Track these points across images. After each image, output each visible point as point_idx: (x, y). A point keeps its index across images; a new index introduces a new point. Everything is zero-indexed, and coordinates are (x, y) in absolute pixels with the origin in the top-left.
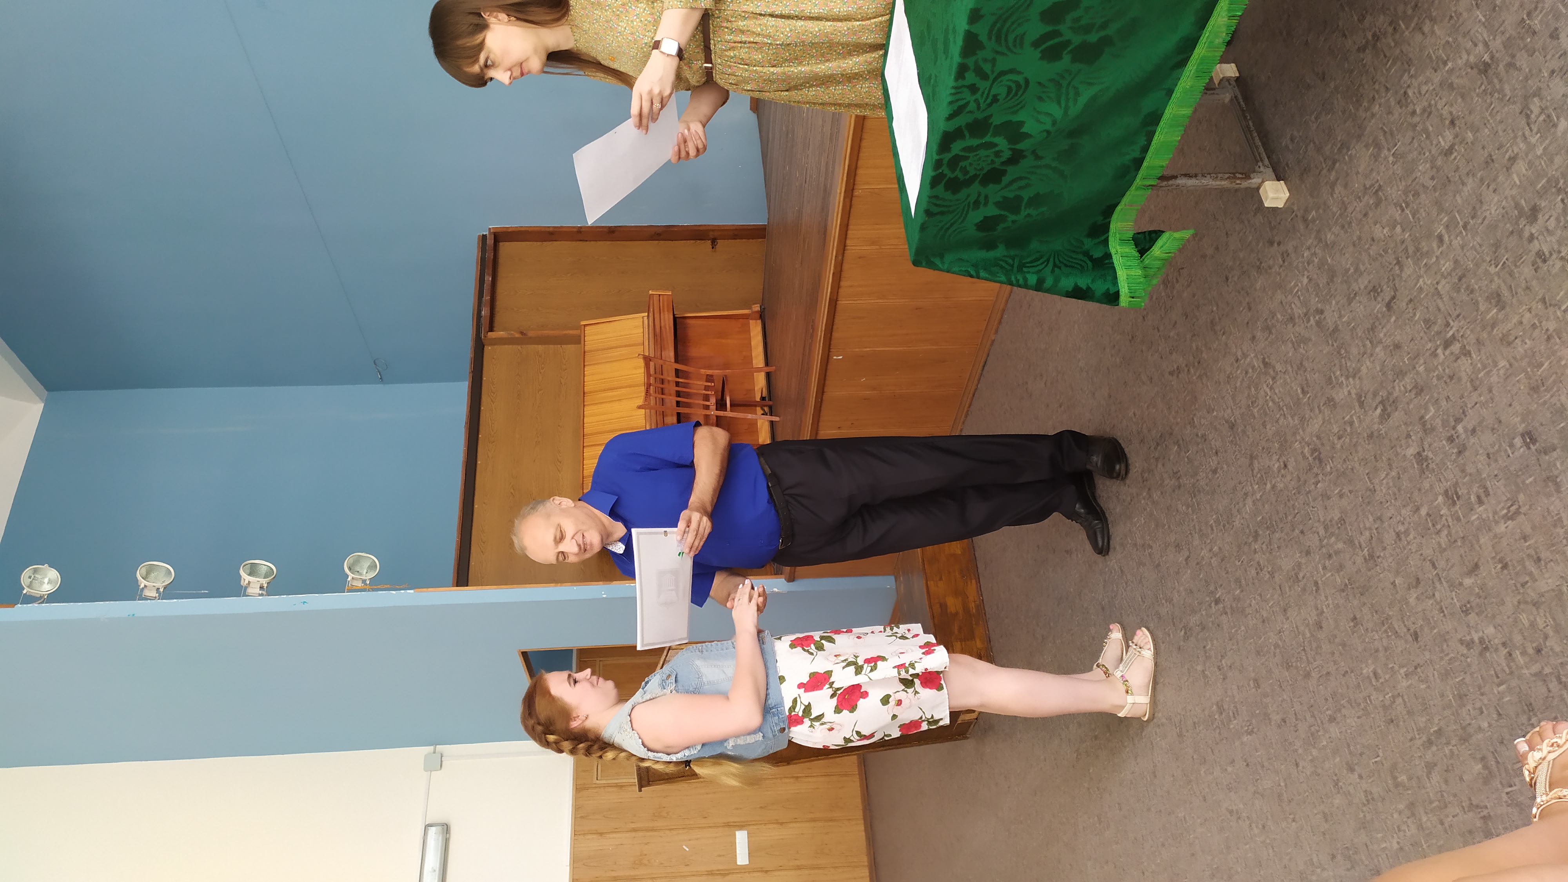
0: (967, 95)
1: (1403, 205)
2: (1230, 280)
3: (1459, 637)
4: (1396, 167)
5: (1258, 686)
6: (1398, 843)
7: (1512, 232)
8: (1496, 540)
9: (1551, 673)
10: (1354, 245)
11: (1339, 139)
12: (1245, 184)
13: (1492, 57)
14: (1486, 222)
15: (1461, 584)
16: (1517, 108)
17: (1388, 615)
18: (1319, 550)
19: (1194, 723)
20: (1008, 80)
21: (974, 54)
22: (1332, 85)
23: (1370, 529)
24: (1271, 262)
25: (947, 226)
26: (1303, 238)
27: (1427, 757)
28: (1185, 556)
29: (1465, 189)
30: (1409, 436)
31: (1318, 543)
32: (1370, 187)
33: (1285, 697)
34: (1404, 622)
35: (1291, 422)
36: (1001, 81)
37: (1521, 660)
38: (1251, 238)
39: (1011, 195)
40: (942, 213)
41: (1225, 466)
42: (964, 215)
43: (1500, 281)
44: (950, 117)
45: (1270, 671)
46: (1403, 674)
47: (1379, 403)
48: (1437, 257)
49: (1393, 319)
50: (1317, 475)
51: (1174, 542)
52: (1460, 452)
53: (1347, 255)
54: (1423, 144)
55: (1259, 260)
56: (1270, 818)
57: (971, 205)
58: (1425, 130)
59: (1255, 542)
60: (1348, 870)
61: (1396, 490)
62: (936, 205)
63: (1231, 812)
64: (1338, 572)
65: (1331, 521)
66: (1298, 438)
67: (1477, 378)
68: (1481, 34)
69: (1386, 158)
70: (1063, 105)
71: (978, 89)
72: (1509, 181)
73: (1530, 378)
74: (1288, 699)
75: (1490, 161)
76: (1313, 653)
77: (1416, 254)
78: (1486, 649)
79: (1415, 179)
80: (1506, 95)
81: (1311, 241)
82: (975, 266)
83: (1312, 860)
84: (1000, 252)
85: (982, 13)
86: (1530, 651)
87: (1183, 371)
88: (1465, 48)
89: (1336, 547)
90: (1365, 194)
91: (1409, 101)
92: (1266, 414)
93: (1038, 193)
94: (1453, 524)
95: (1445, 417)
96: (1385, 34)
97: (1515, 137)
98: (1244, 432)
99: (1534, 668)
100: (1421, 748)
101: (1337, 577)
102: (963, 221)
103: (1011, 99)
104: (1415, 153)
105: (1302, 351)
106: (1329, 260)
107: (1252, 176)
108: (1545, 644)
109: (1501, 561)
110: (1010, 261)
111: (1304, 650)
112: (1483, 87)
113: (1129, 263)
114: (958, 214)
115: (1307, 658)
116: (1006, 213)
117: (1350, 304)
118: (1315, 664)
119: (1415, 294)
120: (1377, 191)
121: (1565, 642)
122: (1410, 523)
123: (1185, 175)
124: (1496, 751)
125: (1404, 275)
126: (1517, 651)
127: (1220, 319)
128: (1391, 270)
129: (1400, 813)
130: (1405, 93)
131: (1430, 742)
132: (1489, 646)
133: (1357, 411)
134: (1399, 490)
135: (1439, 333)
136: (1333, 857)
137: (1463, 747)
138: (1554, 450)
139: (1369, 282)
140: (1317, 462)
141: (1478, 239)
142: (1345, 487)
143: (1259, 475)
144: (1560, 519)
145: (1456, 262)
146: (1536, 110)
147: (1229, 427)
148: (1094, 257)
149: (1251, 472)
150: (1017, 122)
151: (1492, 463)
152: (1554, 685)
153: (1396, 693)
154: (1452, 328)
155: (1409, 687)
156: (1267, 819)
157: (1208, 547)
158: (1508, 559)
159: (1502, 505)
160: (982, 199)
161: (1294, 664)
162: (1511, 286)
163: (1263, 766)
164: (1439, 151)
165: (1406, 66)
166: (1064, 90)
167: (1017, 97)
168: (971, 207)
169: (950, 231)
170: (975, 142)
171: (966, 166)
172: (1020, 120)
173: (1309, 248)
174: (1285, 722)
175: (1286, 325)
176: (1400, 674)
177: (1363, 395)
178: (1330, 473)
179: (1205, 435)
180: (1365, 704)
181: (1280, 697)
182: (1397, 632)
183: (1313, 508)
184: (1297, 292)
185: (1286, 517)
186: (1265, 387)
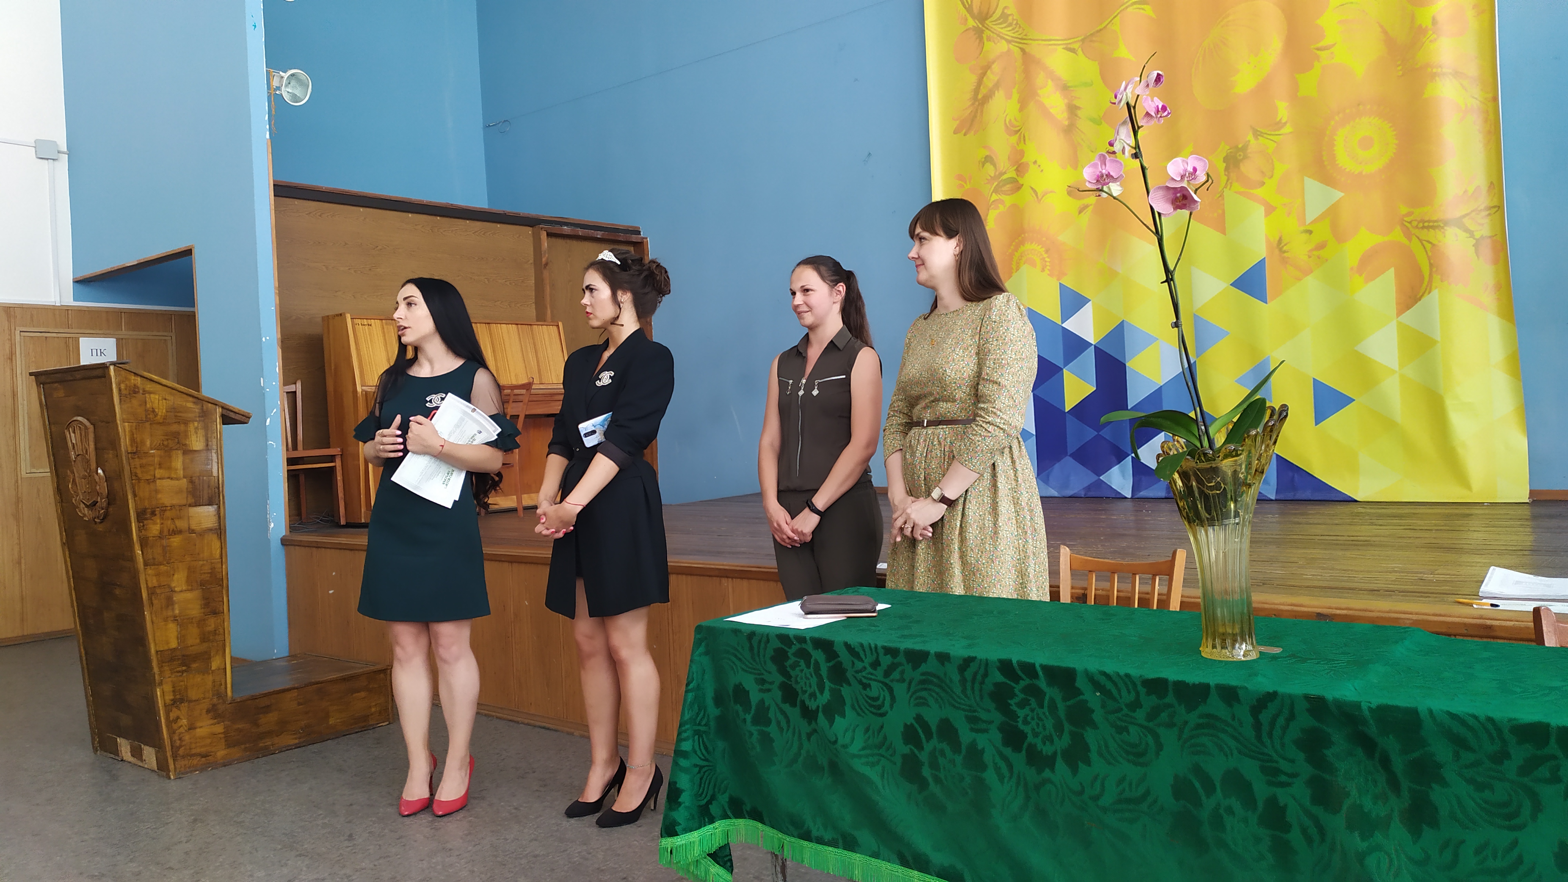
0: (869, 659)
20: (884, 696)
21: (908, 662)
25: (738, 655)
36: (884, 691)
39: (771, 715)
40: (751, 648)
42: (750, 670)
44: (847, 645)
57: (761, 676)
62: (760, 642)
70: (862, 753)
71: (875, 669)
82: (698, 687)
84: (713, 711)
85: (946, 663)
93: (773, 741)
102: (743, 669)
103: (867, 702)
110: (704, 722)
113: (705, 843)
114: (751, 664)
116: (753, 712)
148: (710, 806)
150: (844, 709)
160: (766, 686)
166: (876, 751)
167: (868, 707)
168: (758, 677)
169: (734, 659)
170: (824, 672)
171: (800, 666)
172: (846, 713)
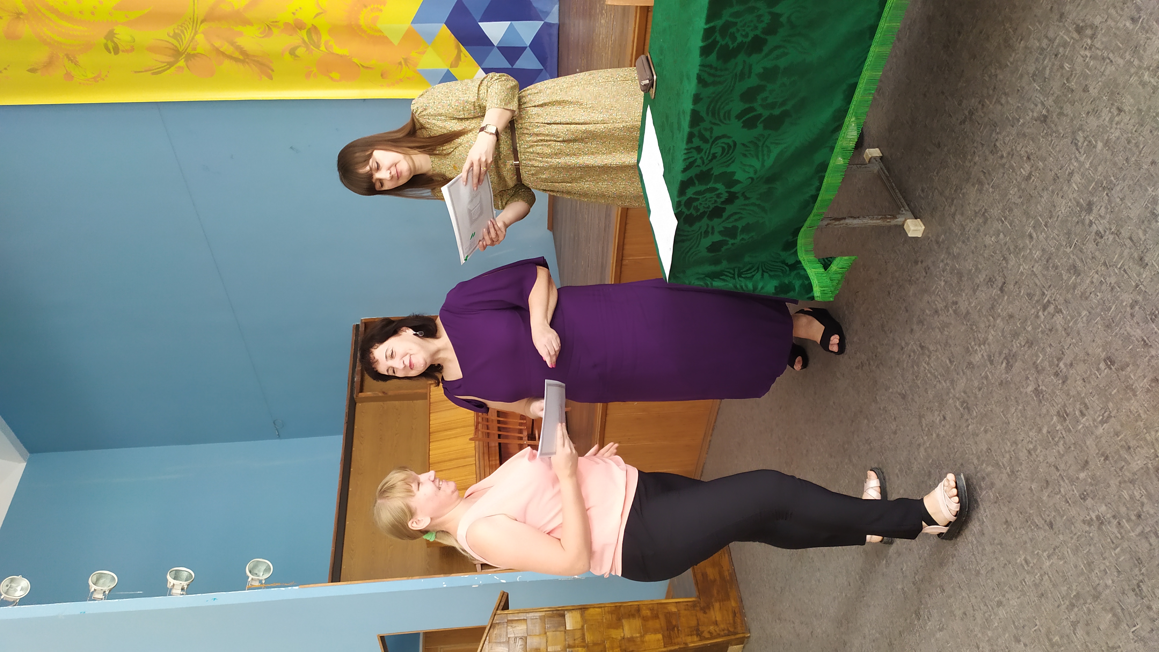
0: (695, 154)
1: (1003, 219)
2: (891, 293)
3: (1082, 518)
4: (994, 194)
7: (1078, 222)
8: (1097, 440)
9: (1151, 530)
10: (973, 253)
11: (954, 183)
12: (894, 222)
13: (1048, 111)
14: (1060, 219)
15: (1078, 478)
16: (1069, 140)
17: (1030, 514)
20: (722, 143)
21: (698, 125)
22: (946, 149)
23: (1009, 452)
24: (918, 276)
25: (686, 251)
26: (937, 254)
27: (1071, 617)
29: (1043, 200)
30: (1027, 378)
32: (979, 211)
33: (964, 595)
34: (1041, 516)
35: (945, 385)
36: (718, 143)
37: (1127, 526)
38: (902, 262)
39: (730, 226)
40: (683, 241)
41: (902, 427)
42: (698, 242)
43: (1075, 257)
44: (685, 170)
47: (1004, 358)
48: (1030, 249)
49: (1006, 297)
50: (967, 420)
52: (1064, 382)
53: (969, 260)
54: (1011, 176)
55: (909, 275)
57: (703, 234)
58: (1012, 167)
61: (1023, 419)
64: (991, 489)
65: (981, 452)
66: (951, 395)
67: (1069, 327)
68: (1040, 99)
69: (987, 190)
70: (760, 159)
71: (702, 150)
72: (1070, 190)
73: (1104, 320)
74: (966, 596)
75: (1056, 178)
77: (1015, 250)
78: (1102, 523)
79: (1008, 200)
80: (1060, 134)
81: (943, 256)
84: (725, 265)
85: (701, 97)
86: (1133, 518)
88: (1029, 109)
89: (987, 471)
90: (976, 216)
91: (998, 149)
92: (926, 383)
93: (748, 224)
94: (1067, 436)
95: (1050, 359)
96: (977, 109)
97: (1071, 159)
98: (913, 399)
99: (1137, 530)
100: (1067, 611)
101: (991, 494)
102: (698, 246)
103: (725, 156)
104: (1007, 182)
105: (946, 333)
106: (957, 266)
107: (897, 216)
108: (1143, 510)
109: (1103, 455)
110: (732, 272)
111: (973, 554)
112: (1045, 131)
114: (693, 241)
115: (976, 560)
116: (727, 239)
117: (975, 293)
118: (983, 564)
119: (1018, 277)
120: (984, 213)
121: (1156, 505)
122: (1036, 441)
123: (852, 217)
124: (1120, 601)
125: (1009, 267)
126: (1124, 520)
127: (887, 322)
128: (1000, 264)
130: (995, 145)
131: (1073, 605)
132: (1104, 520)
133: (989, 368)
134: (1026, 418)
135: (1037, 301)
137: (1097, 603)
138: (1128, 366)
139: (986, 276)
140: (966, 410)
141: (1056, 232)
142: (988, 425)
143: (927, 429)
144: (1139, 415)
145: (1043, 250)
146: (1081, 140)
147: (902, 398)
148: (789, 264)
149: (921, 428)
150: (729, 172)
151: (1087, 385)
152: (1153, 540)
153: (1043, 573)
154: (1046, 296)
155: (1051, 565)
158: (1108, 452)
159: (1098, 413)
160: (710, 229)
161: (967, 567)
162: (1082, 259)
164: (1022, 178)
165: (993, 127)
166: (760, 149)
167: (729, 155)
169: (689, 253)
170: (703, 188)
171: (697, 205)
172: (732, 170)
173: (942, 261)
174: (966, 614)
175: (933, 317)
176: (1044, 557)
177: (992, 355)
178: (976, 417)
179: (886, 407)
180: (1022, 586)
181: (960, 595)
182: (1037, 525)
183: (967, 445)
184: (938, 293)
185: (949, 456)
186: (924, 364)
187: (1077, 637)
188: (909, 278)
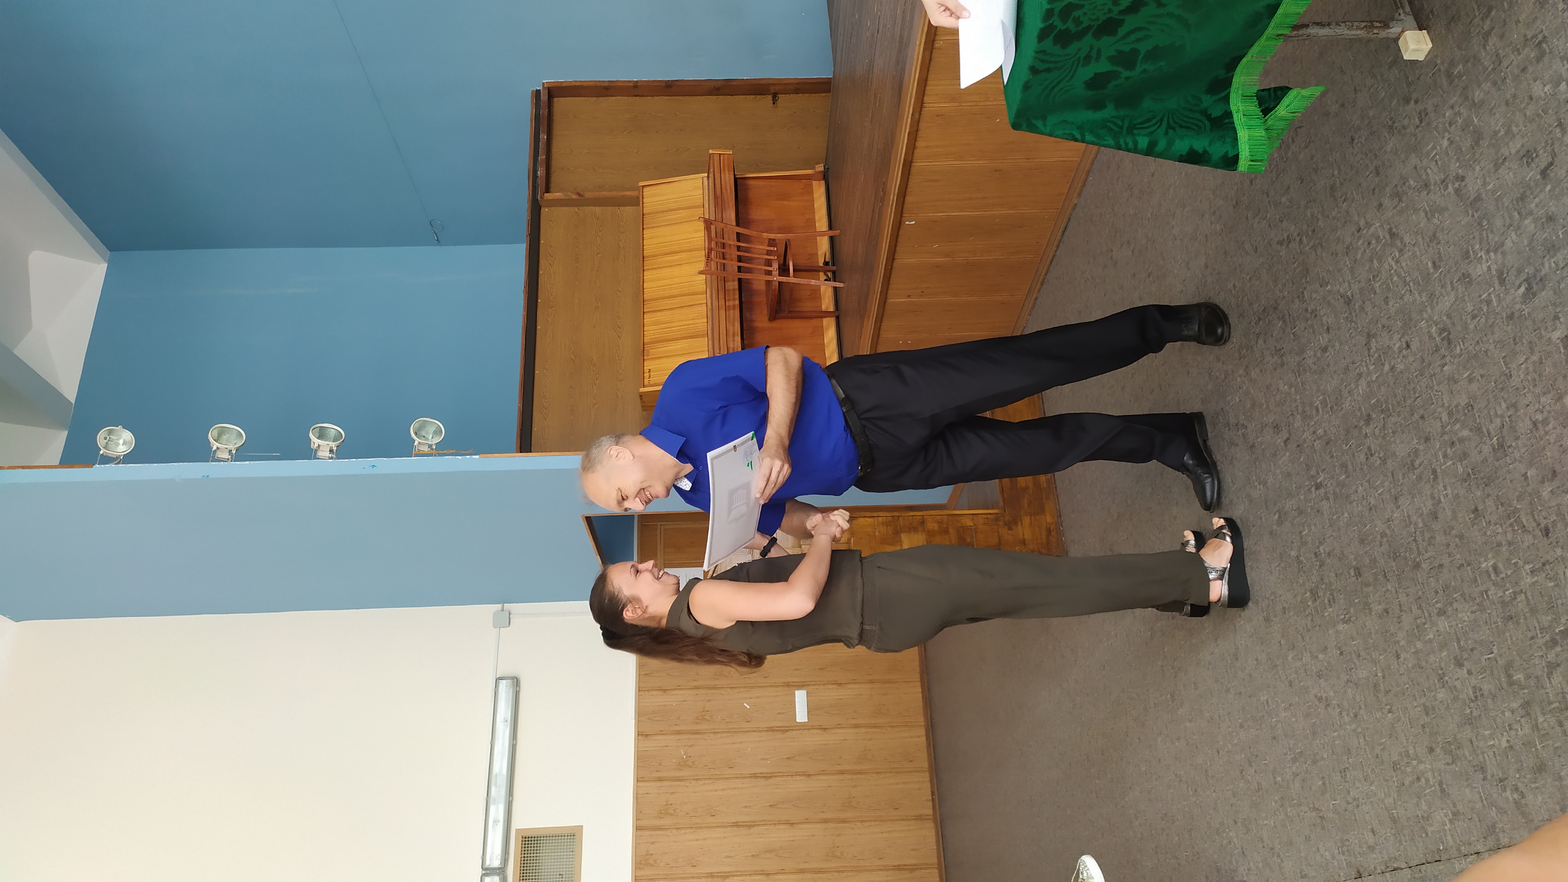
2: (1356, 141)
5: (1358, 572)
6: (1508, 741)
10: (1507, 104)
12: (1383, 34)
17: (1515, 508)
18: (1441, 437)
19: (1284, 608)
23: (1502, 416)
24: (1406, 122)
25: (1053, 84)
26: (1445, 95)
27: (1548, 656)
28: (1285, 438)
30: (1556, 318)
31: (1439, 430)
32: (1532, 37)
33: (1389, 587)
34: (1533, 517)
35: (1419, 299)
38: (1383, 94)
39: (1126, 48)
40: (1048, 70)
41: (1337, 344)
42: (1072, 71)
45: (1374, 561)
46: (1528, 571)
47: (1524, 280)
49: (1549, 187)
50: (1444, 356)
51: (1272, 423)
53: (1497, 115)
55: (1391, 119)
56: (1363, 707)
57: (1082, 59)
59: (1366, 427)
60: (1448, 764)
61: (1536, 376)
62: (1042, 61)
63: (1320, 699)
64: (1461, 461)
65: (1456, 406)
66: (1425, 316)
74: (1393, 589)
76: (1425, 544)
81: (1455, 99)
82: (1080, 128)
83: (1408, 751)
84: (1109, 112)
87: (1295, 240)
89: (1460, 435)
90: (1525, 45)
92: (1389, 289)
93: (1156, 48)
98: (1362, 308)
100: (1543, 647)
101: (1460, 467)
102: (1070, 79)
105: (1436, 221)
106: (1476, 121)
107: (1392, 24)
110: (1119, 122)
111: (1415, 540)
113: (1252, 123)
114: (1065, 70)
115: (1418, 549)
116: (1120, 69)
117: (1496, 170)
118: (1427, 555)
120: (1540, 43)
122: (1549, 412)
123: (1317, 24)
127: (1341, 184)
128: (1550, 132)
129: (1513, 712)
131: (1554, 642)
133: (1497, 288)
134: (1540, 375)
136: (1431, 750)
139: (1523, 146)
140: (1445, 342)
142: (1476, 371)
143: (1376, 355)
147: (1345, 302)
148: (1212, 116)
149: (1366, 352)
153: (1518, 590)
155: (1534, 584)
156: (1360, 708)
157: (1312, 430)
160: (1094, 53)
161: (1402, 554)
163: (1359, 656)
168: (1081, 62)
169: (1056, 90)
171: (1079, 16)
173: (1452, 107)
174: (1388, 613)
175: (1419, 193)
176: (1525, 570)
177: (1506, 271)
178: (1460, 356)
179: (1316, 310)
180: (1481, 599)
181: (1383, 587)
182: (1524, 526)
183: (1437, 391)
184: (1434, 156)
185: (1405, 401)
186: (1390, 260)
187: (1550, 683)
188: (1390, 123)
